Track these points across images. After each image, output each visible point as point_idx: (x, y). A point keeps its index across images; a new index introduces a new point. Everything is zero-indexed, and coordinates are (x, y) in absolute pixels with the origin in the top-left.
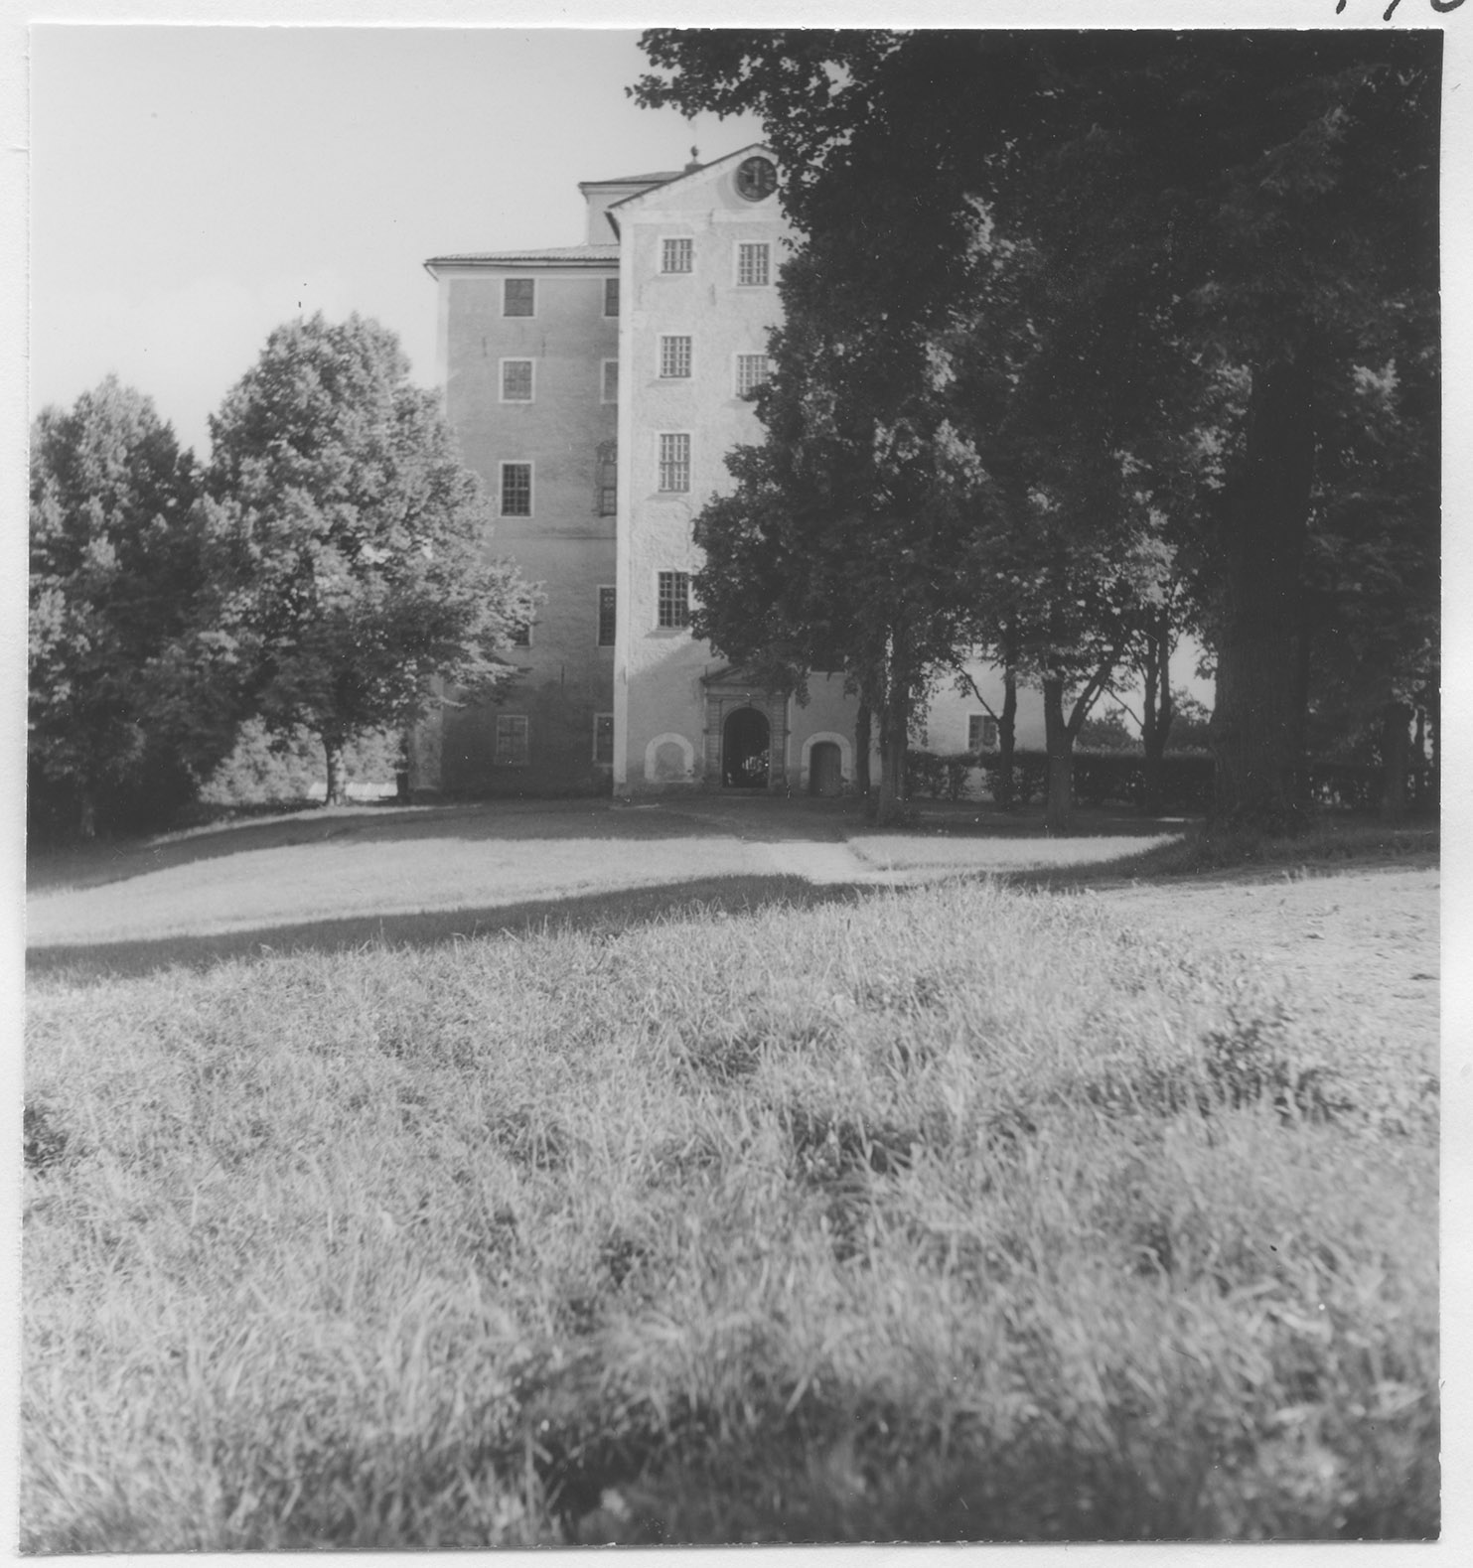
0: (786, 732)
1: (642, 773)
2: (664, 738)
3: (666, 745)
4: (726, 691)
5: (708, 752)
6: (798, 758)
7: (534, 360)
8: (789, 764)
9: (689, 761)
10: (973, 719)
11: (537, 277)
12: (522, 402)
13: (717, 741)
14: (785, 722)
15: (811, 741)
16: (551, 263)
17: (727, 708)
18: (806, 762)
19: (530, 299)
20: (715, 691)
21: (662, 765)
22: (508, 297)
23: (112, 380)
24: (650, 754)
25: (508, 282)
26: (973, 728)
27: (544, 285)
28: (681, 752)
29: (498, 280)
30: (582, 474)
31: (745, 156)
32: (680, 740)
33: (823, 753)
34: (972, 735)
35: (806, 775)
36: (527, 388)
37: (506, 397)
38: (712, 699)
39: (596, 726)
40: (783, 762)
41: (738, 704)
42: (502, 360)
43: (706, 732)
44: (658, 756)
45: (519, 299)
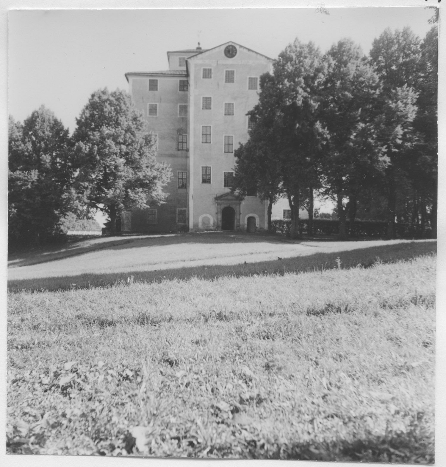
0: (240, 214)
1: (198, 226)
2: (204, 215)
3: (205, 217)
4: (222, 202)
5: (217, 219)
6: (244, 221)
7: (158, 104)
8: (241, 223)
9: (212, 222)
10: (284, 211)
11: (159, 79)
12: (155, 116)
13: (220, 216)
14: (240, 210)
15: (247, 216)
16: (163, 75)
17: (223, 206)
18: (246, 222)
19: (157, 85)
20: (219, 202)
21: (204, 223)
22: (150, 85)
23: (43, 106)
24: (200, 220)
25: (150, 80)
26: (284, 213)
27: (161, 82)
28: (209, 219)
29: (147, 80)
30: (173, 138)
31: (227, 45)
32: (209, 216)
33: (251, 220)
34: (284, 215)
35: (246, 226)
36: (156, 112)
37: (150, 114)
38: (218, 204)
39: (177, 212)
40: (239, 222)
41: (226, 206)
42: (148, 104)
43: (217, 213)
44: (203, 220)
45: (153, 85)
